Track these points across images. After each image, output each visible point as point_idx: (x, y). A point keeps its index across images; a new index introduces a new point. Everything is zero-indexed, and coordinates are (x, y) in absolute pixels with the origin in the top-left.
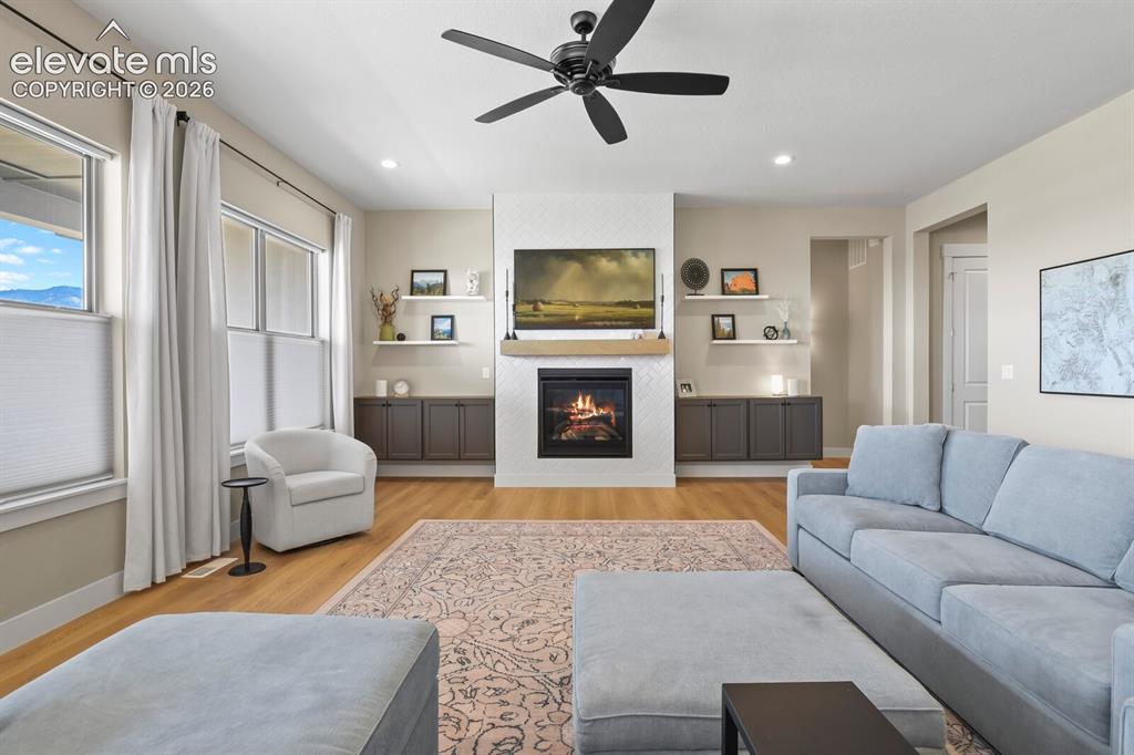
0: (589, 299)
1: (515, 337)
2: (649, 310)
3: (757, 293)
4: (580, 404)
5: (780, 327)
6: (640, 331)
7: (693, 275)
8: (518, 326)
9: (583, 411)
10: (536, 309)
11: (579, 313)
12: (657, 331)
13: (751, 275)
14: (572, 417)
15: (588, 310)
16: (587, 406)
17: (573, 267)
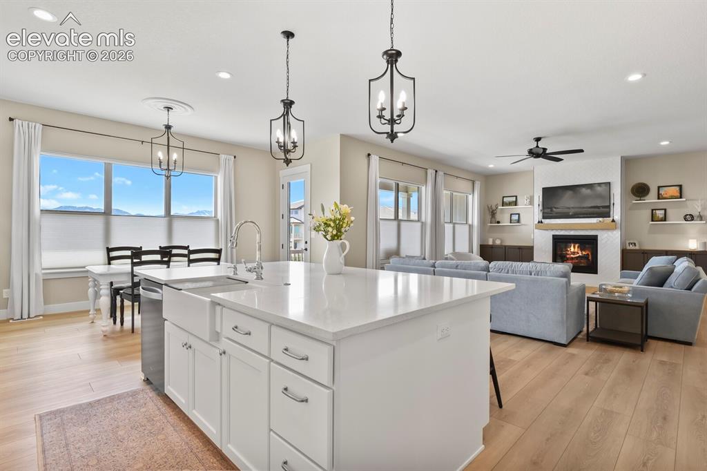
0: (577, 206)
1: (542, 222)
2: (608, 210)
3: (681, 197)
4: (572, 249)
6: (601, 219)
8: (544, 218)
9: (574, 253)
10: (552, 211)
11: (571, 212)
12: (611, 219)
13: (678, 188)
14: (568, 256)
15: (576, 210)
16: (576, 250)
17: (569, 193)
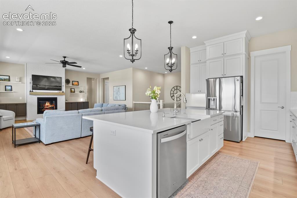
0: (48, 85)
1: (33, 91)
2: (61, 87)
3: (78, 85)
4: (47, 104)
5: (82, 91)
6: (59, 91)
7: (67, 82)
8: (33, 89)
9: (47, 106)
10: (37, 86)
11: (46, 87)
12: (62, 91)
13: (77, 82)
14: (45, 107)
15: (48, 87)
16: (49, 105)
17: (46, 79)
